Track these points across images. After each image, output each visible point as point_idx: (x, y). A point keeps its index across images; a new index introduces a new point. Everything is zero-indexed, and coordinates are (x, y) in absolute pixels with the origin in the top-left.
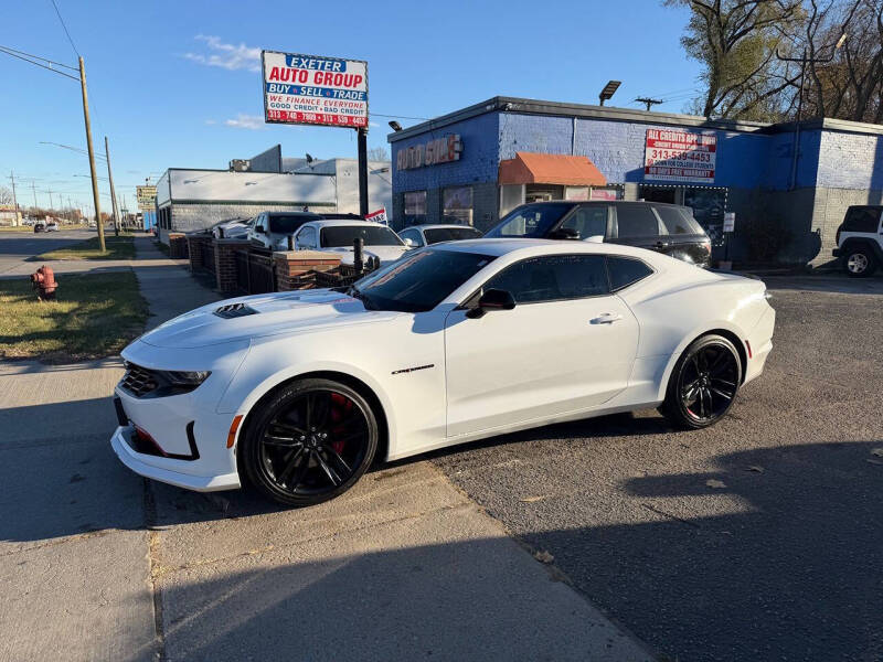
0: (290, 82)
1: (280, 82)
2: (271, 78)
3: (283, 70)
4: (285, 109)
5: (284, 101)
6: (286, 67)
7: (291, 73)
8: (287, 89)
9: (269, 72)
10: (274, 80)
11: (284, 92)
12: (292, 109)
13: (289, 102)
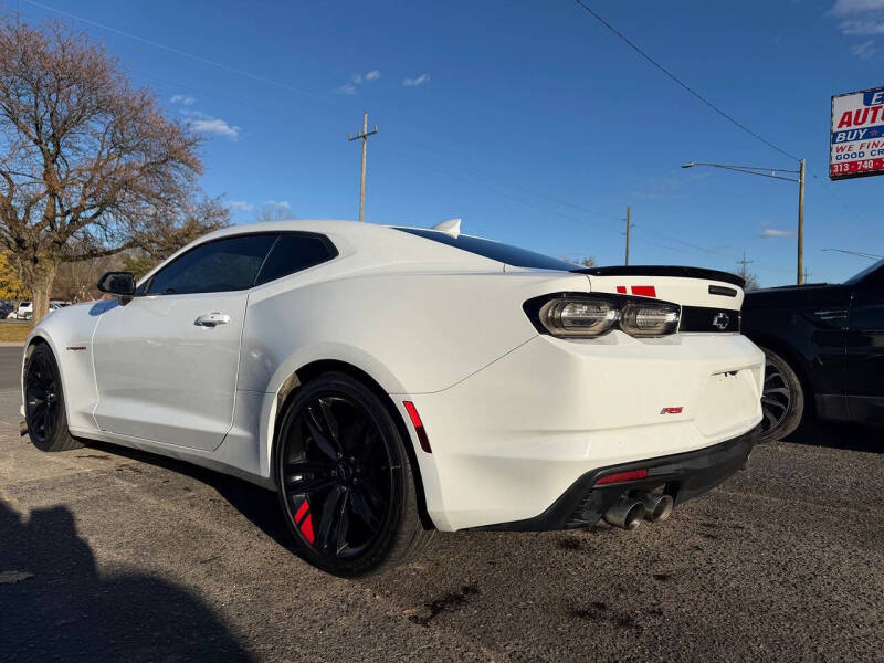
0: (868, 124)
1: (853, 127)
2: (840, 126)
3: (858, 112)
4: (857, 159)
5: (856, 149)
6: (863, 107)
7: (871, 113)
8: (862, 134)
9: (837, 119)
10: (845, 128)
11: (857, 139)
12: (868, 156)
13: (864, 149)
